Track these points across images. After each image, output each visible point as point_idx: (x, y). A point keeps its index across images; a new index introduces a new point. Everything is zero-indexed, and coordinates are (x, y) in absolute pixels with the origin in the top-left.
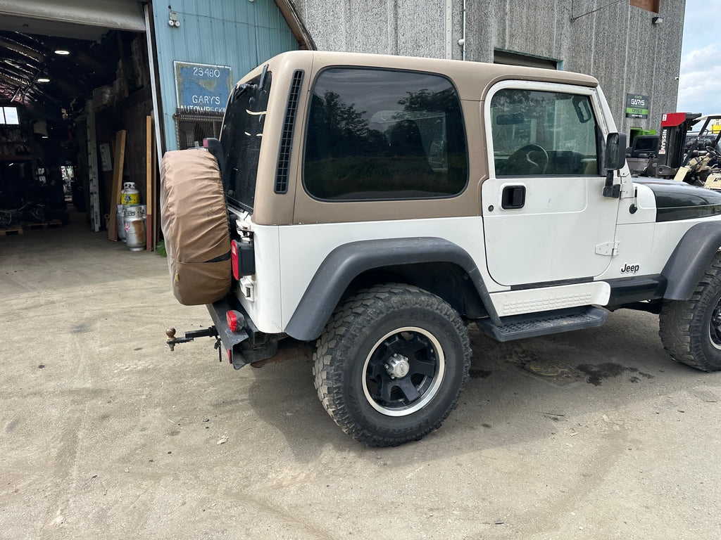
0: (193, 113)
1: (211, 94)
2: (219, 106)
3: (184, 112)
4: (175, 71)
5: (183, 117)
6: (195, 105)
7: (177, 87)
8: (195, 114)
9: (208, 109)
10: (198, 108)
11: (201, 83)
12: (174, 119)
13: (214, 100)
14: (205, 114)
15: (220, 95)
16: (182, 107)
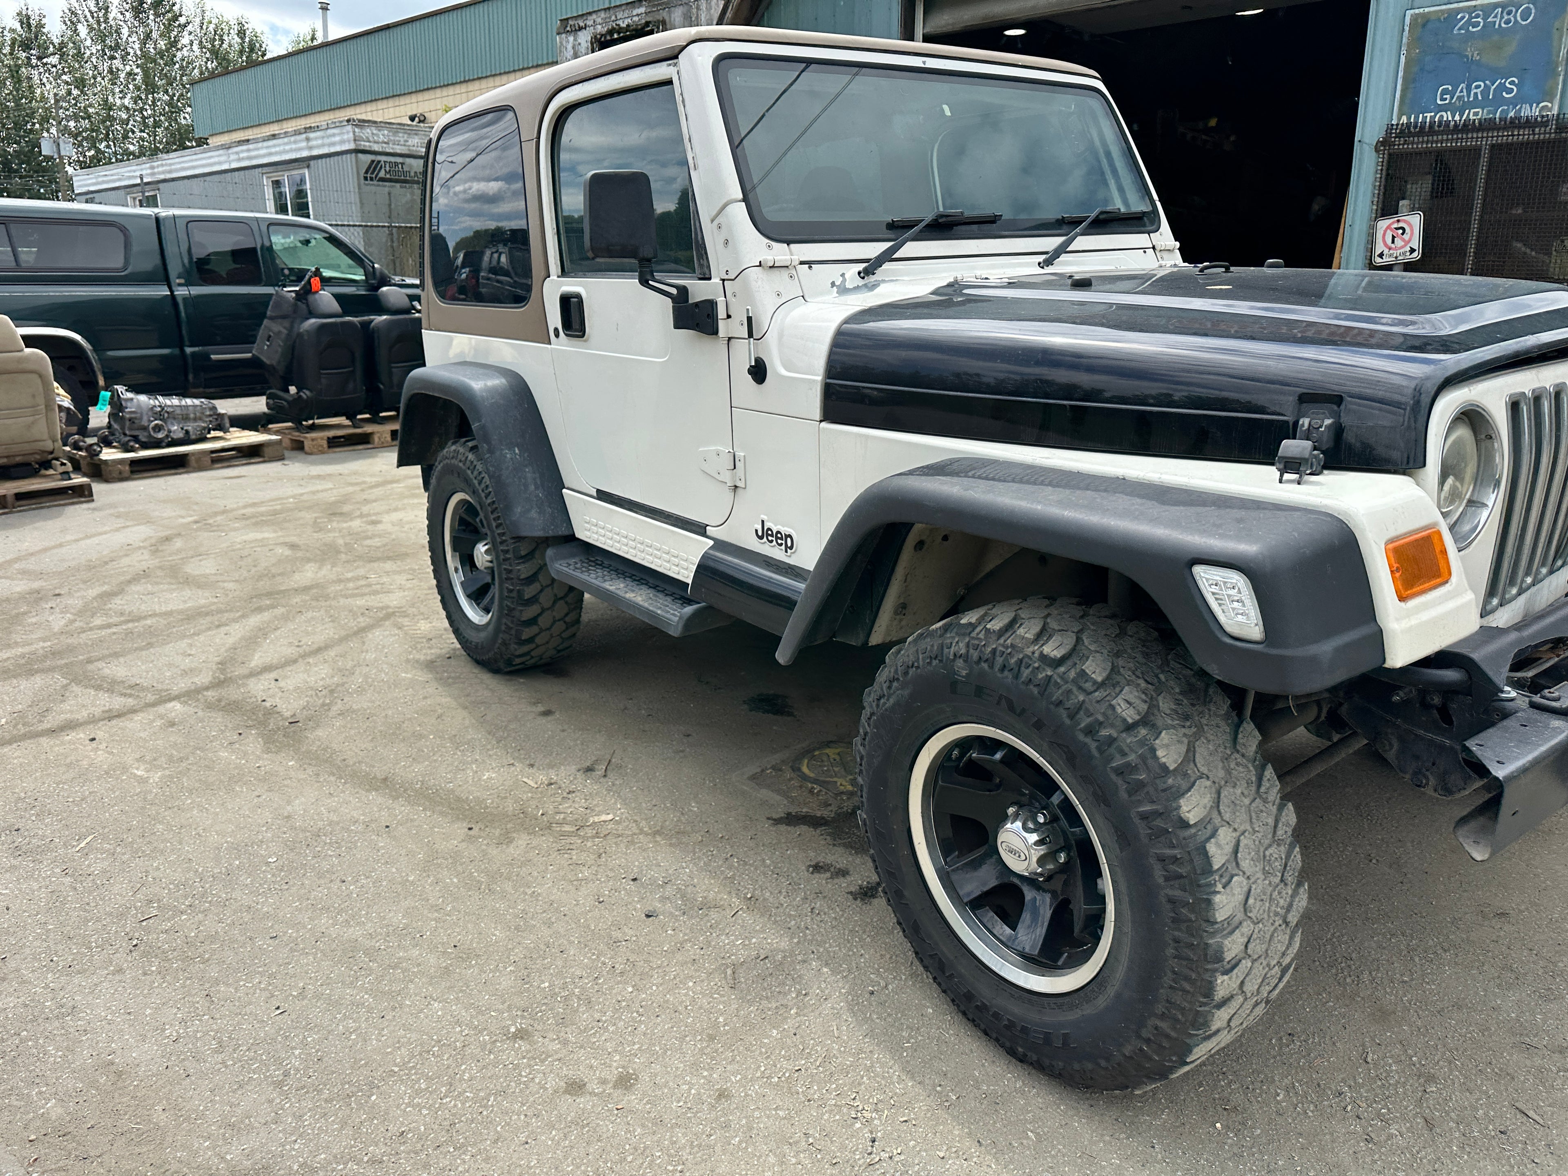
0: (1430, 130)
1: (1495, 73)
2: (1513, 102)
3: (1405, 132)
4: (1406, 33)
5: (1400, 145)
6: (1441, 108)
7: (1401, 74)
8: (1437, 133)
9: (1475, 114)
10: (1447, 116)
11: (1471, 52)
12: (1377, 150)
13: (1502, 88)
14: (1467, 127)
15: (1521, 73)
16: (1404, 119)
